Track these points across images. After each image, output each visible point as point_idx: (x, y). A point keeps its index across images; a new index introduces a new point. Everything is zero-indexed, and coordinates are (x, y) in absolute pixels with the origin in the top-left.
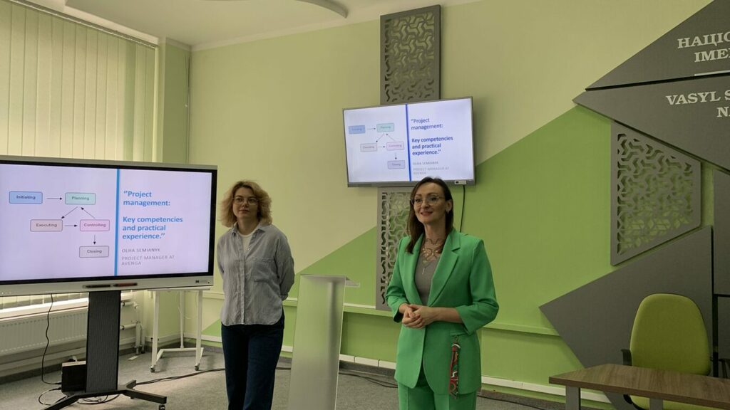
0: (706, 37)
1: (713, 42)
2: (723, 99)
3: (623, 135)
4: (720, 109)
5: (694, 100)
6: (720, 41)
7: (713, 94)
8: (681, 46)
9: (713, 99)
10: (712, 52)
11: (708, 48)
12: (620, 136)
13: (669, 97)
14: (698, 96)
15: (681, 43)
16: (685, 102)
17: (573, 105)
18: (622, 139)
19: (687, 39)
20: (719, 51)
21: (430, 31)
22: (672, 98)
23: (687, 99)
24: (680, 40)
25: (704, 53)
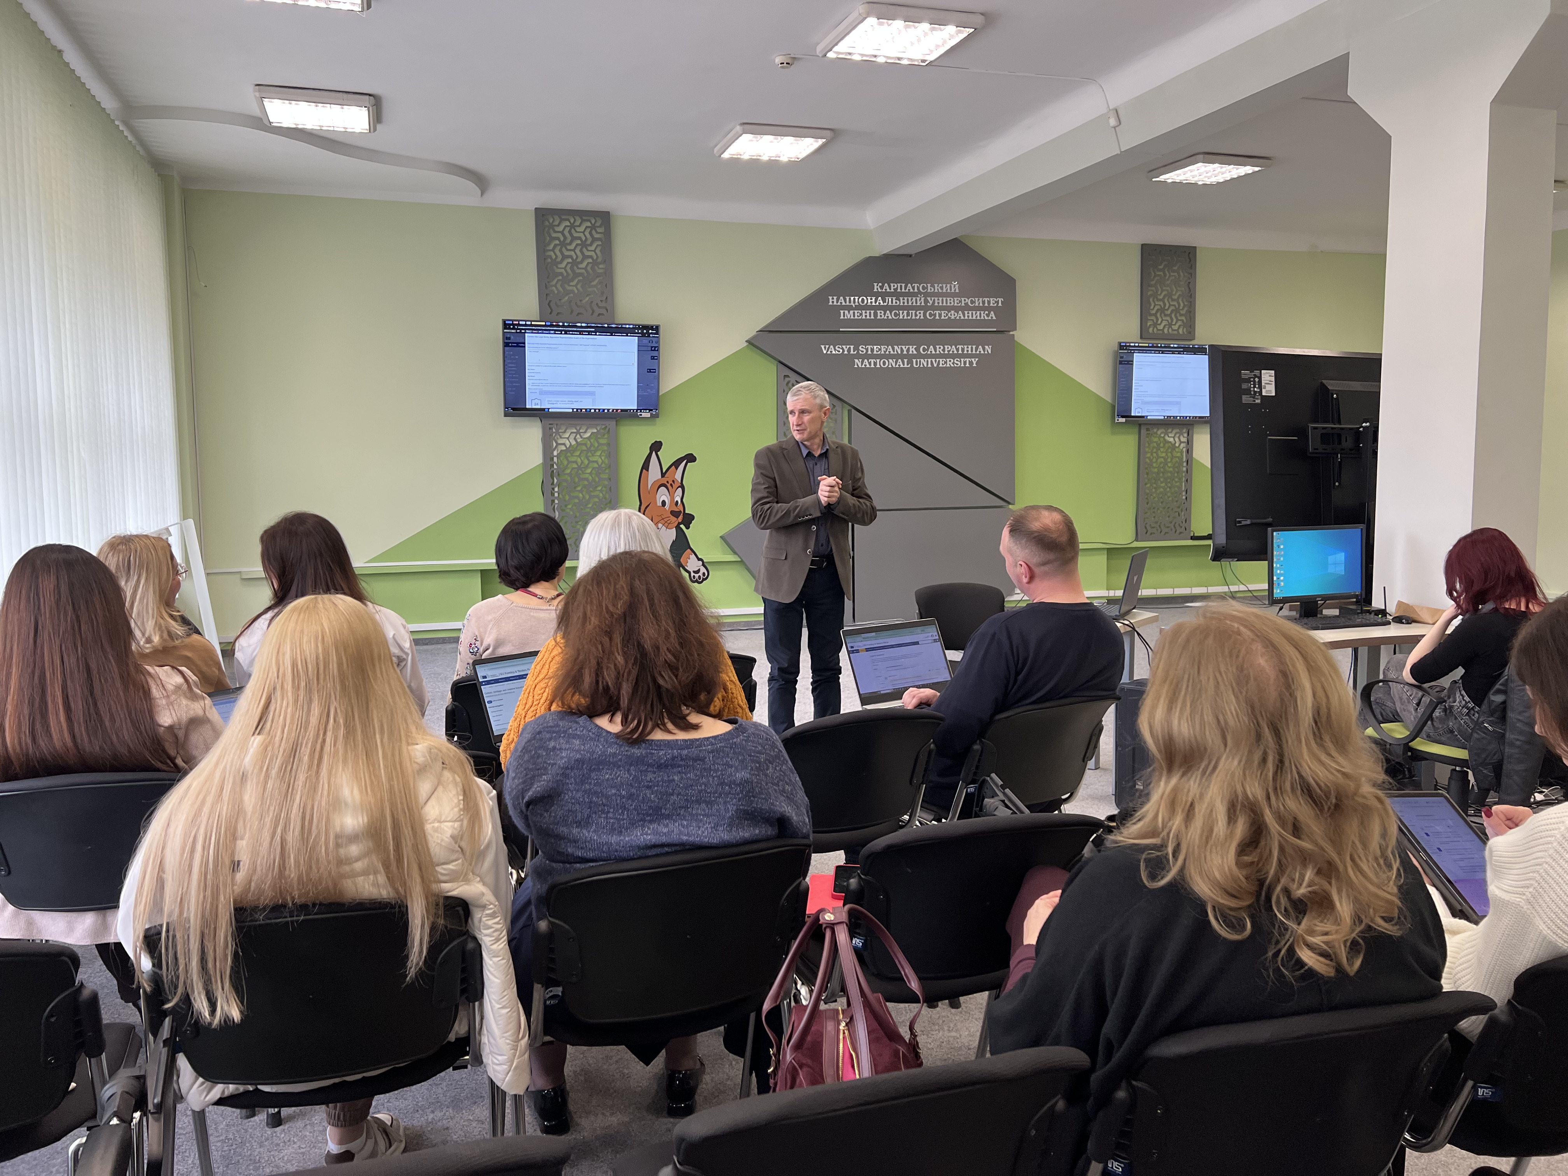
0: (848, 298)
1: (852, 304)
2: (858, 352)
3: (788, 376)
4: (856, 361)
5: (839, 351)
6: (857, 304)
7: (852, 347)
8: (831, 303)
9: (852, 352)
10: (851, 312)
11: (849, 308)
12: (785, 376)
13: (823, 347)
14: (842, 349)
15: (831, 300)
16: (834, 352)
17: (746, 344)
18: (787, 379)
19: (835, 298)
20: (856, 312)
21: (598, 239)
22: (825, 348)
23: (835, 350)
24: (830, 298)
25: (846, 312)
